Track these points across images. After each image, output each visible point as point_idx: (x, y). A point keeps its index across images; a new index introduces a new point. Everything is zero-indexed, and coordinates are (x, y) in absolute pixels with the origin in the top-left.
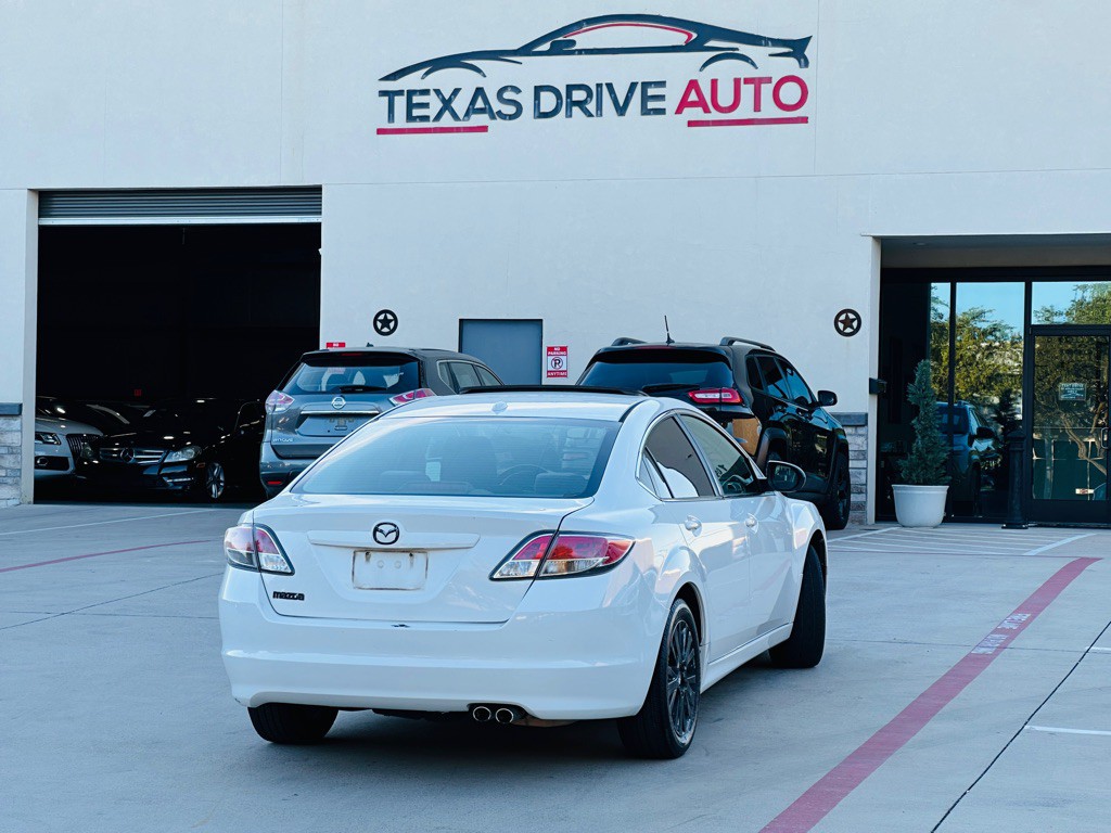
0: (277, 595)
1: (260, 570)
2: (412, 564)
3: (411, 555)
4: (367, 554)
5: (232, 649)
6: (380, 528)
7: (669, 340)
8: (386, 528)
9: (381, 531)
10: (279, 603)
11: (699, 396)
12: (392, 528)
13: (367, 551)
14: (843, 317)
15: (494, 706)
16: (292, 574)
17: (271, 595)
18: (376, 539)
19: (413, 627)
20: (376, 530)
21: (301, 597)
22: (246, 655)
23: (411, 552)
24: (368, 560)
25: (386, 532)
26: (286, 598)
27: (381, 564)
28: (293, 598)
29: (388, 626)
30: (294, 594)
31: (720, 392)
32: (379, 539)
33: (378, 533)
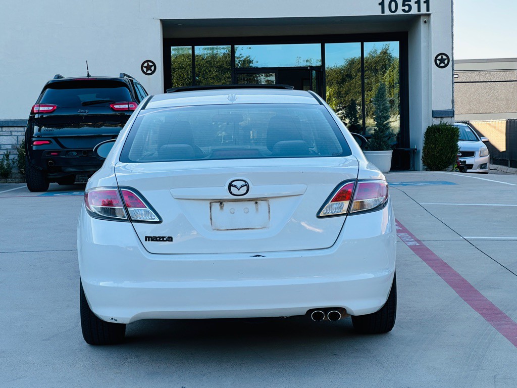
0: (148, 238)
1: (130, 220)
2: (257, 210)
3: (256, 203)
4: (221, 203)
5: (103, 281)
6: (234, 183)
7: (88, 75)
8: (238, 184)
9: (235, 186)
10: (150, 245)
11: (116, 106)
12: (243, 183)
13: (221, 202)
14: (146, 65)
15: (326, 310)
16: (160, 222)
17: (143, 239)
18: (231, 193)
19: (268, 256)
20: (230, 185)
21: (170, 239)
22: (116, 285)
23: (256, 201)
24: (222, 208)
25: (239, 186)
26: (157, 241)
27: (232, 211)
28: (163, 240)
29: (247, 257)
30: (163, 237)
31: (128, 104)
32: (233, 192)
33: (232, 188)
